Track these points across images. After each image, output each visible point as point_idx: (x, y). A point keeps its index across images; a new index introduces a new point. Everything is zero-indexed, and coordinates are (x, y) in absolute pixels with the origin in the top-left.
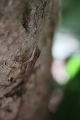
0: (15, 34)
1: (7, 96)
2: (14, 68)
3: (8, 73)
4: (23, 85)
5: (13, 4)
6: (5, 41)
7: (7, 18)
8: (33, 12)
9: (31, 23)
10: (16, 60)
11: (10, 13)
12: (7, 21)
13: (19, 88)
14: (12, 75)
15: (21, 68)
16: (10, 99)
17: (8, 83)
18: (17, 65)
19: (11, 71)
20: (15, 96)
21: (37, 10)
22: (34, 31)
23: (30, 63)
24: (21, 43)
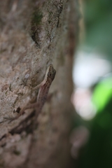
0: (22, 49)
1: (13, 132)
2: (22, 94)
3: (13, 102)
4: (34, 118)
5: (18, 9)
6: (8, 59)
7: (10, 28)
8: (45, 19)
9: (42, 35)
10: (24, 83)
11: (15, 20)
12: (11, 32)
13: (29, 122)
14: (19, 105)
15: (30, 95)
16: (17, 137)
17: (14, 115)
18: (26, 90)
19: (17, 99)
20: (24, 133)
21: (50, 16)
22: (47, 45)
23: (42, 87)
24: (30, 61)
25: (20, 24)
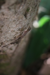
0: (21, 20)
2: (17, 33)
3: (14, 35)
4: (20, 39)
5: (22, 8)
6: (15, 23)
8: (30, 10)
9: (28, 15)
10: (19, 30)
11: (20, 12)
12: (18, 15)
13: (18, 40)
14: (16, 36)
15: (20, 33)
16: (13, 45)
17: (13, 39)
20: (15, 44)
21: (32, 9)
22: (29, 18)
24: (23, 23)
25: (22, 13)
